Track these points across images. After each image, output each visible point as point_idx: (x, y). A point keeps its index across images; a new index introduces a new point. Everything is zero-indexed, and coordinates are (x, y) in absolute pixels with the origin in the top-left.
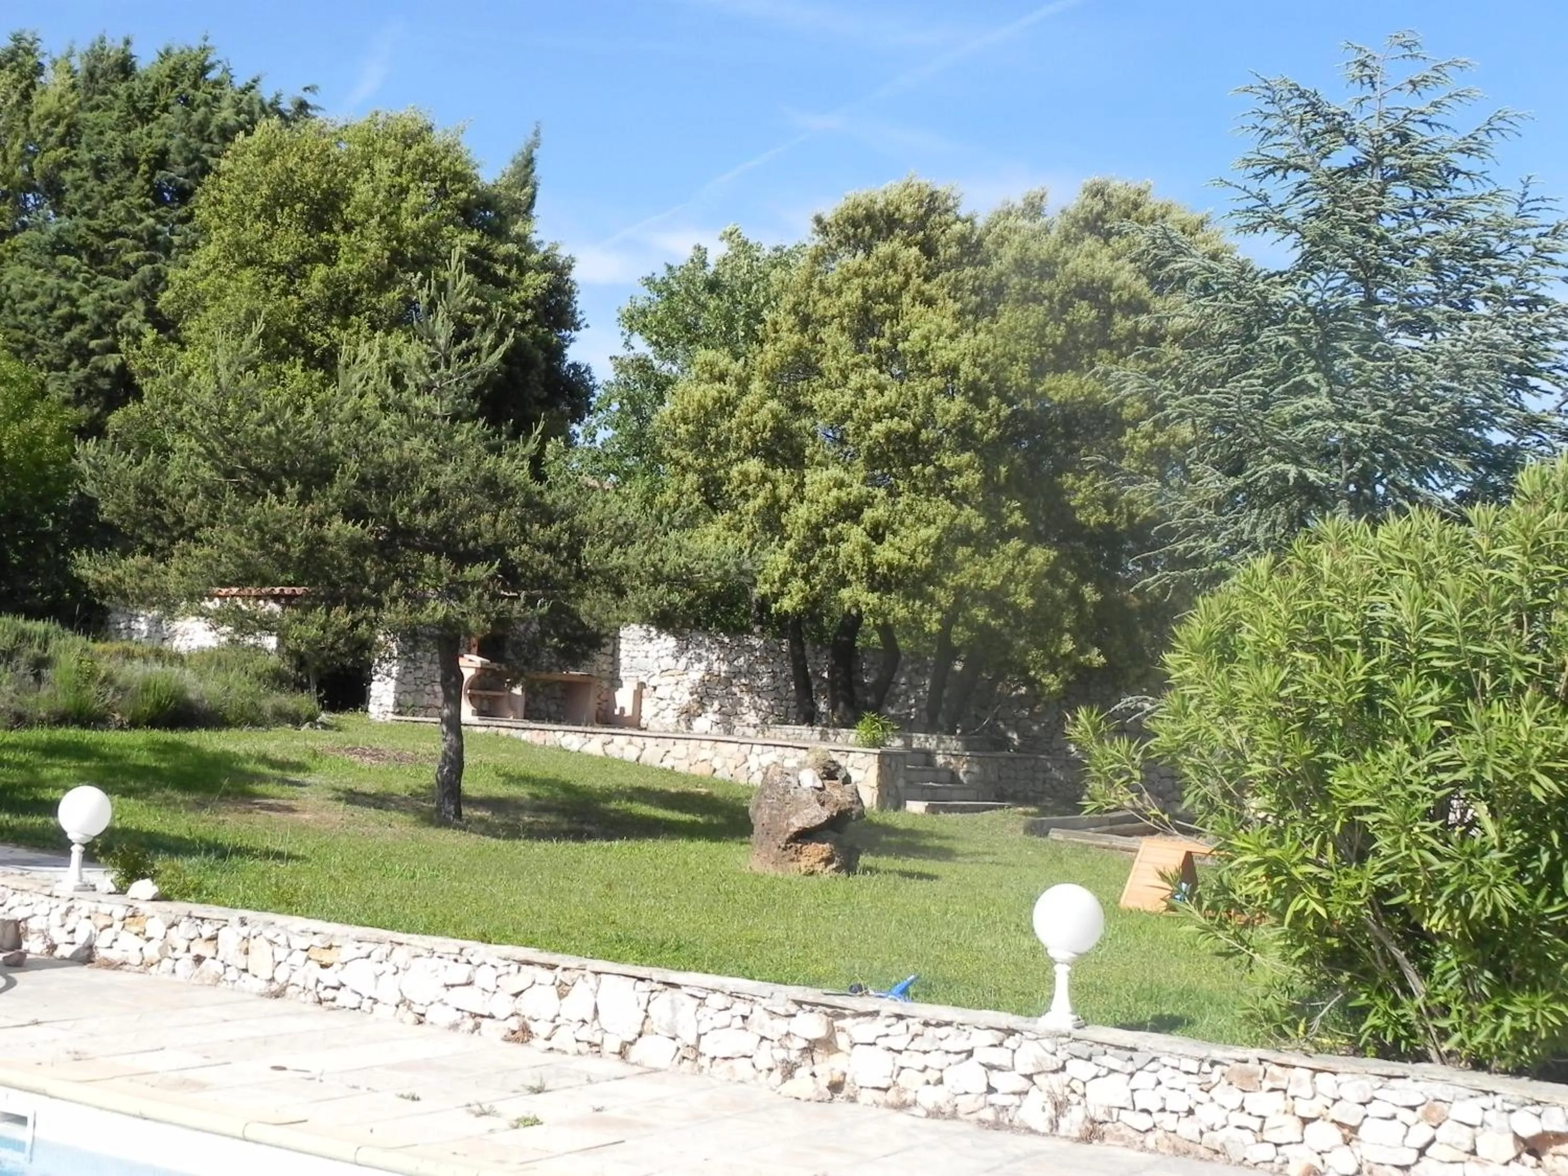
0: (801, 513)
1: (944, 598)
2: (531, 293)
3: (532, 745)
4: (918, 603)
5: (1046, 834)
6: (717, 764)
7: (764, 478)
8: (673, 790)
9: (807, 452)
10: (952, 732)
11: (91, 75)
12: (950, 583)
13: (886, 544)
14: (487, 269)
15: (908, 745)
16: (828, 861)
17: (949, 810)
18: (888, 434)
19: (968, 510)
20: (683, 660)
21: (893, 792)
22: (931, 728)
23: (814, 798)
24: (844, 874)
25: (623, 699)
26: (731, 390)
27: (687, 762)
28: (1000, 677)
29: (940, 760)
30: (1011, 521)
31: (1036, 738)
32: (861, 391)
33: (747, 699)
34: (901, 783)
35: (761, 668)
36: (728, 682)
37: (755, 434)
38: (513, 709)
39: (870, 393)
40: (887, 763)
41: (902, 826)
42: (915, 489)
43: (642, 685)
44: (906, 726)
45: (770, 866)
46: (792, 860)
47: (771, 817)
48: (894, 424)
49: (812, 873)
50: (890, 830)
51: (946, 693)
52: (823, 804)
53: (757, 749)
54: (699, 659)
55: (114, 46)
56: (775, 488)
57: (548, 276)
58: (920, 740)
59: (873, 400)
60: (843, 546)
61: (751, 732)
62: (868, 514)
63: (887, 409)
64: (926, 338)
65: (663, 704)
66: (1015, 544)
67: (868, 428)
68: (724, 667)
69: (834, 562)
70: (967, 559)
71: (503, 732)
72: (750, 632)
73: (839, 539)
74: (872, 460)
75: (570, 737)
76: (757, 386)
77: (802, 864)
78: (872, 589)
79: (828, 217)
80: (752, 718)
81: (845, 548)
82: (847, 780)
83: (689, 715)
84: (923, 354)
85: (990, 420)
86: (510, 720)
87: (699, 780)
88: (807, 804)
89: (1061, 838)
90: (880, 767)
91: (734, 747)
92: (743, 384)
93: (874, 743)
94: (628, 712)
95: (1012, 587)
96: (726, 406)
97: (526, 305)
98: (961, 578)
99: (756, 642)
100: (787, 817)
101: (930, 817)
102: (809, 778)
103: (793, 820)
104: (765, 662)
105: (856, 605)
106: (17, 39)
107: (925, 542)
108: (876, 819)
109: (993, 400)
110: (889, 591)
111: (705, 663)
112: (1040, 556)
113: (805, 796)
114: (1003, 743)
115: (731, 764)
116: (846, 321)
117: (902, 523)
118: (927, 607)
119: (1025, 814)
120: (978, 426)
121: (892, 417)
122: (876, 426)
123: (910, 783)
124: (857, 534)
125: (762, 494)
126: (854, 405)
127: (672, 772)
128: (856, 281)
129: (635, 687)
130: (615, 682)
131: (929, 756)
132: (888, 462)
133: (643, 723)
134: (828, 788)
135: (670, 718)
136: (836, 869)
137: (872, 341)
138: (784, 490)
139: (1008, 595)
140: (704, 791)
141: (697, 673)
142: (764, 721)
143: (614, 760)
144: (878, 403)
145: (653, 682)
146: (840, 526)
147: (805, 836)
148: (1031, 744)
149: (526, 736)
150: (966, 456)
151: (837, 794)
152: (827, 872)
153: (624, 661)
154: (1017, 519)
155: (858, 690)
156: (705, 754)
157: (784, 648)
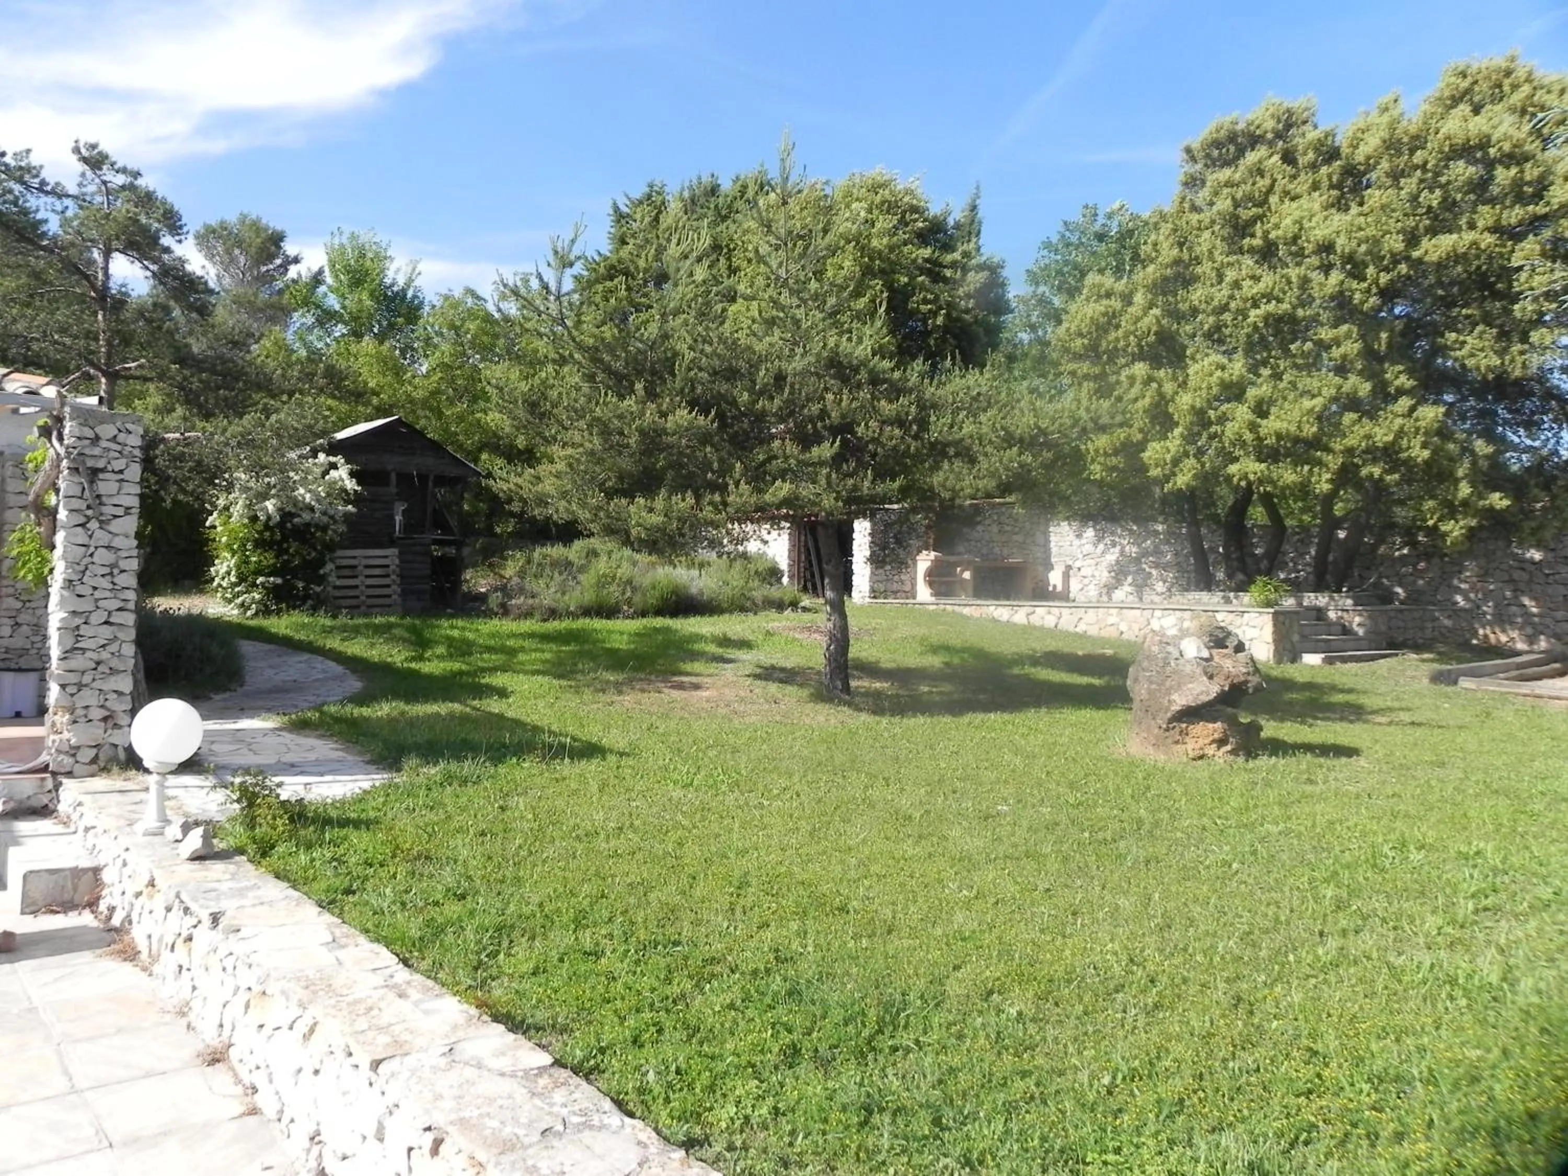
0: (1185, 400)
1: (1334, 462)
2: (972, 287)
3: (968, 618)
4: (1306, 468)
5: (1455, 683)
6: (1123, 627)
7: (1149, 380)
8: (1080, 653)
9: (1188, 353)
10: (1339, 591)
11: (693, 201)
12: (1338, 447)
13: (1272, 418)
14: (938, 274)
15: (1300, 604)
16: (1221, 742)
17: (1344, 660)
18: (1266, 318)
19: (1353, 379)
20: (1101, 547)
21: (1288, 646)
22: (1318, 587)
23: (1199, 671)
24: (1241, 760)
25: (1055, 578)
26: (1116, 304)
27: (1097, 627)
28: (1381, 540)
29: (1332, 615)
30: (1397, 383)
31: (1421, 592)
32: (1237, 285)
33: (1154, 572)
34: (1296, 638)
35: (1165, 548)
36: (1137, 561)
37: (1140, 340)
38: (965, 590)
39: (1246, 283)
40: (1282, 622)
41: (1301, 680)
42: (1296, 366)
43: (1069, 567)
44: (1297, 587)
45: (1151, 750)
46: (1177, 742)
47: (1149, 692)
48: (1271, 307)
49: (1201, 757)
50: (1288, 685)
51: (1331, 558)
52: (1211, 677)
53: (1158, 613)
54: (1114, 545)
55: (706, 179)
56: (1160, 386)
57: (986, 273)
58: (1312, 599)
59: (1250, 289)
60: (1229, 425)
61: (1157, 599)
62: (1252, 393)
63: (1263, 296)
64: (1299, 222)
65: (1086, 581)
66: (1405, 403)
67: (1246, 317)
68: (1134, 549)
69: (1220, 441)
70: (1354, 423)
71: (949, 608)
72: (1156, 521)
73: (1223, 419)
74: (1250, 348)
75: (1001, 610)
76: (1139, 298)
77: (1190, 747)
78: (1260, 460)
79: (1196, 145)
80: (1160, 587)
81: (1230, 430)
82: (1240, 648)
83: (1109, 589)
84: (1295, 238)
85: (1368, 290)
86: (963, 599)
87: (1105, 642)
88: (1192, 678)
89: (1473, 686)
90: (1275, 625)
91: (1138, 612)
92: (1127, 299)
93: (1268, 604)
94: (1059, 588)
95: (1404, 443)
96: (1111, 320)
97: (968, 296)
98: (1351, 441)
99: (1160, 528)
100: (1168, 692)
101: (1327, 667)
102: (1192, 648)
103: (1175, 697)
104: (1168, 542)
105: (1245, 477)
106: (651, 186)
107: (1310, 411)
108: (1275, 673)
109: (1371, 271)
110: (1276, 461)
111: (1118, 548)
112: (1430, 414)
113: (1188, 669)
114: (1387, 598)
115: (1136, 627)
116: (1217, 228)
117: (1285, 399)
118: (1316, 470)
119: (1423, 661)
120: (1357, 296)
121: (1269, 302)
122: (1253, 313)
123: (1304, 637)
124: (1242, 413)
125: (1148, 394)
126: (1232, 297)
127: (1083, 636)
128: (1226, 191)
129: (1063, 568)
130: (1049, 567)
131: (1319, 613)
132: (1267, 347)
133: (1072, 596)
134: (1216, 659)
135: (1093, 592)
136: (1232, 752)
137: (1247, 241)
138: (1169, 387)
139: (1401, 450)
140: (1109, 652)
141: (1112, 556)
142: (1169, 590)
143: (1035, 628)
144: (1255, 291)
145: (1078, 564)
146: (1224, 408)
147: (1192, 714)
148: (1414, 597)
149: (966, 611)
150: (1345, 328)
151: (1228, 664)
152: (1221, 756)
153: (1054, 550)
154: (1404, 381)
155: (1249, 561)
156: (1111, 620)
157: (1184, 531)
